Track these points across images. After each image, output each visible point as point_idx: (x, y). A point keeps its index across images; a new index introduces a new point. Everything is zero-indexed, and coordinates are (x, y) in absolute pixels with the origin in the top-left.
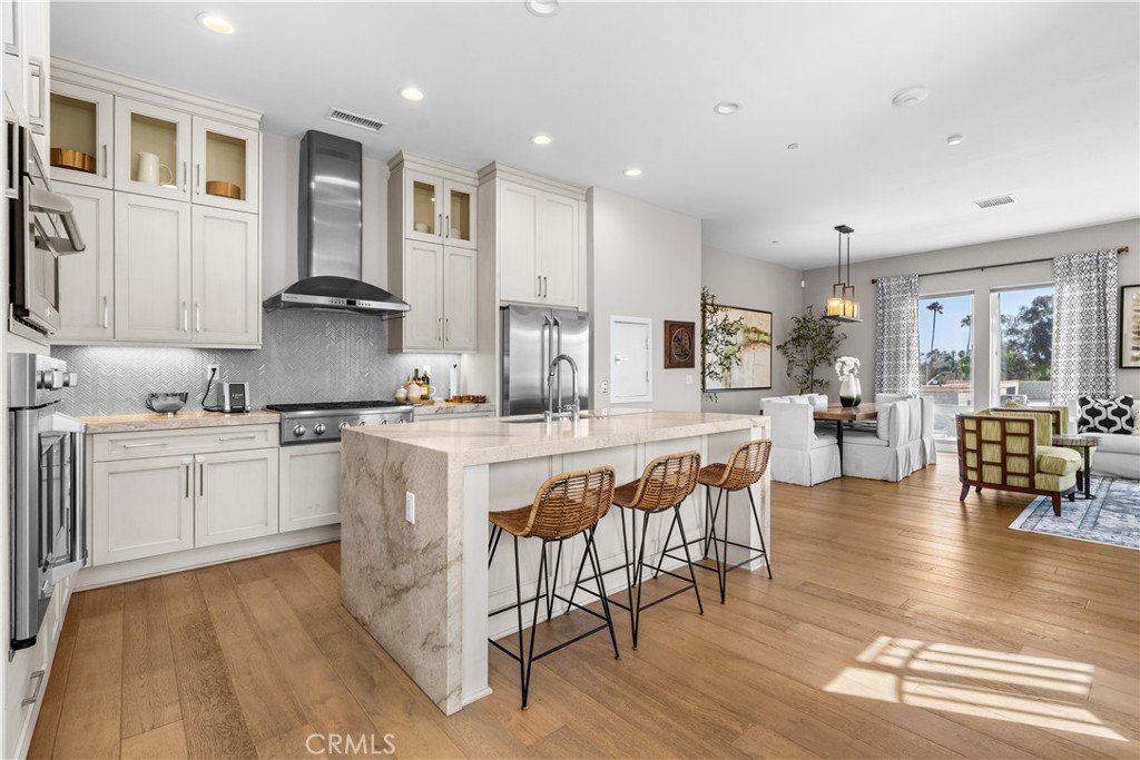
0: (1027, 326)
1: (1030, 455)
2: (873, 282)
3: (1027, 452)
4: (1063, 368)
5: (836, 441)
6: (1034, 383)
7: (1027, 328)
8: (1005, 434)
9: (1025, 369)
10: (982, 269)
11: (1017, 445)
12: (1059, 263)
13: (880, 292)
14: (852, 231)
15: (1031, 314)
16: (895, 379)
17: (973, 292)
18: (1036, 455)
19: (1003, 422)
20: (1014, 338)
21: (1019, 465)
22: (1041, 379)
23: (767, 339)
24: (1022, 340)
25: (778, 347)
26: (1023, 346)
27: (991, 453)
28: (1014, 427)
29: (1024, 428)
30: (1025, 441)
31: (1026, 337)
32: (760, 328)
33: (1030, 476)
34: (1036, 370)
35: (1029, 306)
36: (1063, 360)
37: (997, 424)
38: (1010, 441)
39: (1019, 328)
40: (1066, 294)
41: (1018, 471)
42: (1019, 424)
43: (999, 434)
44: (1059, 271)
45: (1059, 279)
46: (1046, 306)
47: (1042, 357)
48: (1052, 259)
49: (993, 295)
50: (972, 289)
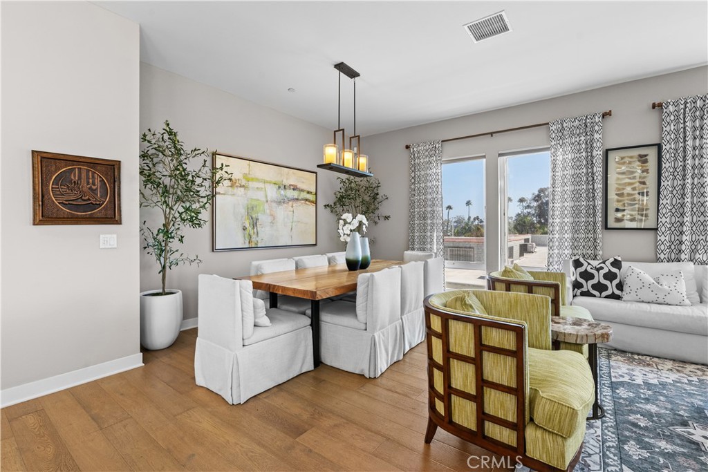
0: (535, 204)
1: (517, 391)
2: (407, 147)
3: (513, 385)
4: (557, 228)
5: (309, 321)
6: (539, 236)
7: (535, 205)
8: (481, 347)
9: (535, 228)
10: (492, 134)
11: (498, 370)
12: (554, 128)
13: (413, 157)
14: (358, 75)
15: (537, 198)
16: (424, 237)
17: (484, 157)
18: (528, 391)
19: (478, 325)
20: (529, 210)
21: (502, 405)
22: (542, 234)
23: (312, 197)
24: (533, 212)
25: (326, 206)
26: (533, 215)
27: (463, 377)
28: (494, 337)
29: (509, 342)
30: (510, 362)
31: (535, 210)
32: (300, 186)
33: (519, 427)
34: (540, 228)
35: (537, 193)
36: (557, 221)
37: (470, 327)
38: (488, 359)
39: (532, 205)
40: (560, 158)
41: (501, 415)
42: (502, 332)
43: (472, 345)
44: (554, 135)
45: (553, 143)
46: (544, 193)
47: (543, 221)
48: (548, 124)
49: (500, 159)
50: (484, 154)
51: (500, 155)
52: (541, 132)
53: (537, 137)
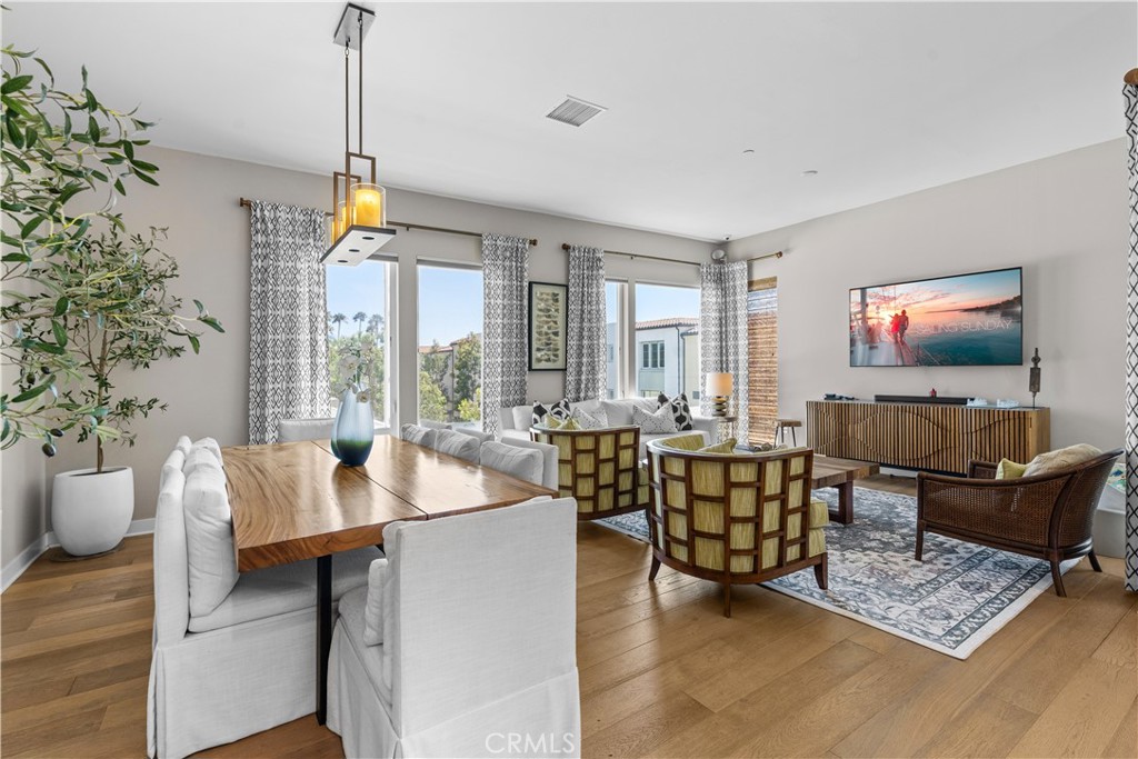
2: (244, 203)
3: (800, 504)
8: (789, 479)
11: (794, 495)
12: (487, 243)
17: (395, 259)
21: (793, 526)
28: (793, 467)
29: (800, 467)
30: (800, 484)
40: (493, 282)
43: (779, 481)
44: (487, 251)
48: (480, 235)
49: (420, 268)
50: (396, 255)
51: (420, 262)
52: (470, 243)
53: (466, 248)
